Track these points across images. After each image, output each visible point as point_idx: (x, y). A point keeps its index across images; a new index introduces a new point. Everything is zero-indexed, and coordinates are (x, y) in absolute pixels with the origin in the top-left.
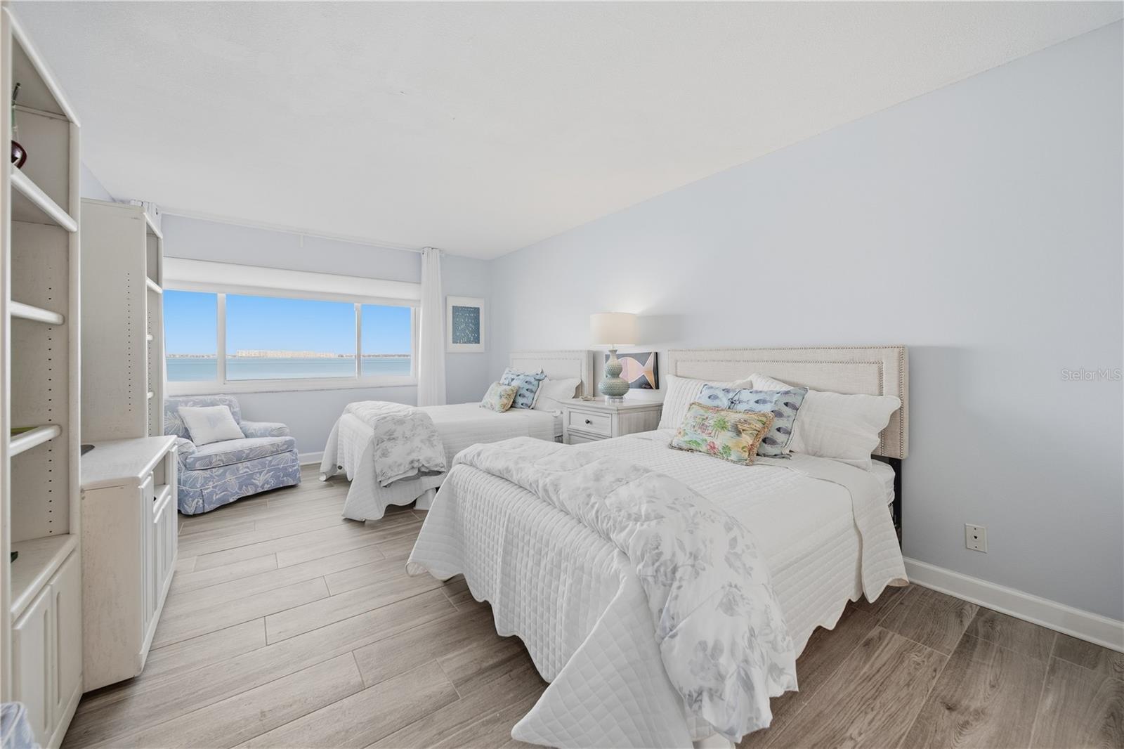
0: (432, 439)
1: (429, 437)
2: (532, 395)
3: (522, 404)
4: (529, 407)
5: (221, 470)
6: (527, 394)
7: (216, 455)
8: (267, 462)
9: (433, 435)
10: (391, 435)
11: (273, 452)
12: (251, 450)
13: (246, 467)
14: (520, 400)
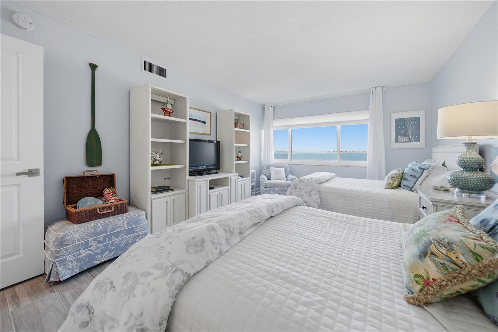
0: (312, 192)
1: (310, 191)
2: (415, 180)
3: (404, 186)
4: (411, 189)
5: (270, 189)
6: (410, 178)
7: (268, 184)
8: (285, 190)
9: (313, 191)
10: (295, 186)
11: (287, 187)
12: (280, 184)
13: (278, 190)
14: (404, 183)
